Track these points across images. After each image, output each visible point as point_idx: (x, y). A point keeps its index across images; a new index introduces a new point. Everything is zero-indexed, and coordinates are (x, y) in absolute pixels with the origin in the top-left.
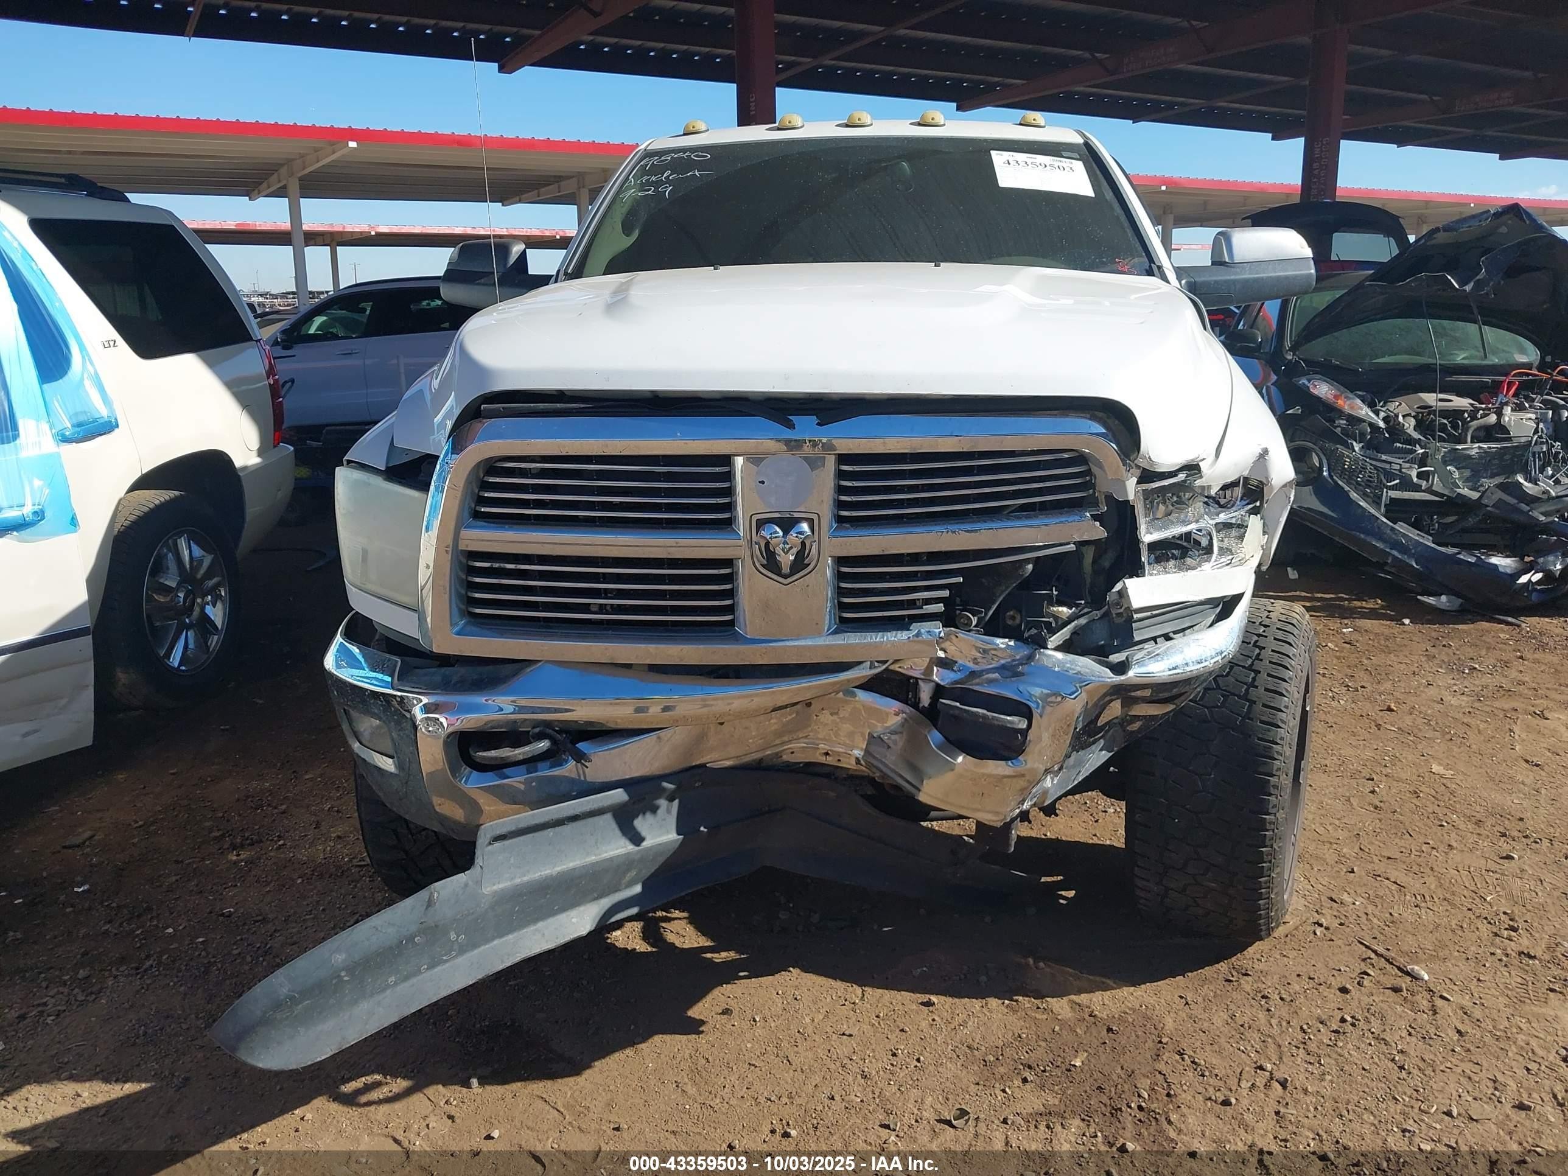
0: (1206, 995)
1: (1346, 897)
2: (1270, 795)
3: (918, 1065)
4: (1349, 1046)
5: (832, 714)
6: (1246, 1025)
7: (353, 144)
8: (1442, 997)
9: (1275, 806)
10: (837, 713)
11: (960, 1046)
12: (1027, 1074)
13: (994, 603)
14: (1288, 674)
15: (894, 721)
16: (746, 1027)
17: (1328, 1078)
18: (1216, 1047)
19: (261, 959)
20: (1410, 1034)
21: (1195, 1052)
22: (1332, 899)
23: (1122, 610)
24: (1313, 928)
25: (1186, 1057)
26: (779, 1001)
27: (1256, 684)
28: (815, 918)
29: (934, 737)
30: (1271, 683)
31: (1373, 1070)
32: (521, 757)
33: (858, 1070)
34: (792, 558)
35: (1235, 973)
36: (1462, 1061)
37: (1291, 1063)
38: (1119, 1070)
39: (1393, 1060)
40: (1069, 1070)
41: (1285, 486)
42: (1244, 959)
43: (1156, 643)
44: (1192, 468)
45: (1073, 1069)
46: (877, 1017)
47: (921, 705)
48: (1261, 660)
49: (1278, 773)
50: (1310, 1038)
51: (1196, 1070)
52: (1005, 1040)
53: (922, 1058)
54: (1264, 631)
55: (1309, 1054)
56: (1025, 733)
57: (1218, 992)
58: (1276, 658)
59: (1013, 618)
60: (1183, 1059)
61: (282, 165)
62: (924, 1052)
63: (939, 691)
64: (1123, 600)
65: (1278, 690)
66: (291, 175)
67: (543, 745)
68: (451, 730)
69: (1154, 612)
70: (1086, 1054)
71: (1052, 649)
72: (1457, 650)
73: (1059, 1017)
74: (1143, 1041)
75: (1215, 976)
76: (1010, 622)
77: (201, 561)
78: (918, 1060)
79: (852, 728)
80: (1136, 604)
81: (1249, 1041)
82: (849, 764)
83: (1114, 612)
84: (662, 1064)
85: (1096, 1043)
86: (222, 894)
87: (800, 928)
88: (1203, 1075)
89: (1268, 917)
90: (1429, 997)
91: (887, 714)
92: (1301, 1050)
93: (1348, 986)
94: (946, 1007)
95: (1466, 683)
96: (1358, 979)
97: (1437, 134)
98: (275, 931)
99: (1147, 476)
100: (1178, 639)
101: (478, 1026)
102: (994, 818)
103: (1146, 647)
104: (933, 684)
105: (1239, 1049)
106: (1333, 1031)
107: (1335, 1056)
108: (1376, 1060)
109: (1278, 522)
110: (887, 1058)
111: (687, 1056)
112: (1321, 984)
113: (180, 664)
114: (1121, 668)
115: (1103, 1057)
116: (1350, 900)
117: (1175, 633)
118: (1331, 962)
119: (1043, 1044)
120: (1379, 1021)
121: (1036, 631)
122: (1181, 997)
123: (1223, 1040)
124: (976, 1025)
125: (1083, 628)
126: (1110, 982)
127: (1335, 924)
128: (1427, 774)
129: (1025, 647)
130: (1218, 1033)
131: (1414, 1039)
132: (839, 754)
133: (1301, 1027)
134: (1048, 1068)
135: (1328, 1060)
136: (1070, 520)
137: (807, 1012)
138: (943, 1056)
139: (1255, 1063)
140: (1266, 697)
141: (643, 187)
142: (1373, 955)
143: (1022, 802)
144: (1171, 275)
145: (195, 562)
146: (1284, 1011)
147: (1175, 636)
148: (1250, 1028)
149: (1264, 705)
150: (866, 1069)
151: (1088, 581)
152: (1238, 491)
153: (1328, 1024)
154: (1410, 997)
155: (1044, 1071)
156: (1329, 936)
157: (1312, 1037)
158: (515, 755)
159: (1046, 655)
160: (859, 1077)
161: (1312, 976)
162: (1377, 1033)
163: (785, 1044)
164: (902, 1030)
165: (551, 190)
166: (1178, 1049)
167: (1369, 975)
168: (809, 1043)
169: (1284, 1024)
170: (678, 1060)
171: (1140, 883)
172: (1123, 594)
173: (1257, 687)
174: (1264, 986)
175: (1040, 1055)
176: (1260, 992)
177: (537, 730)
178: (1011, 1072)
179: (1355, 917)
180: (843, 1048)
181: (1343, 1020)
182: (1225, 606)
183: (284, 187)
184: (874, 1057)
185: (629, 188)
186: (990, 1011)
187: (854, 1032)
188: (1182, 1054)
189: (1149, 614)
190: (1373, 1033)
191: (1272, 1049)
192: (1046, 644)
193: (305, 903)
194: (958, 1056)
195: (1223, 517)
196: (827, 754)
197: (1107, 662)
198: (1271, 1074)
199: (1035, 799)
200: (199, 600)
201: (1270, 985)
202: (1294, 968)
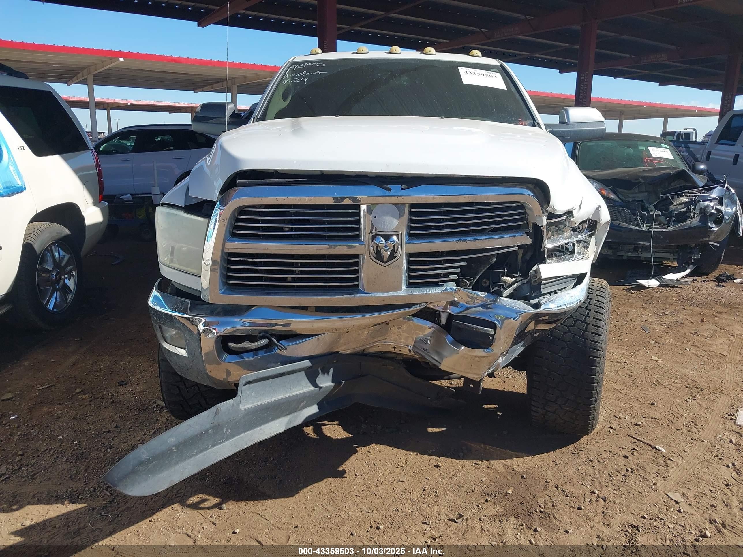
0: (564, 460)
1: (621, 415)
2: (596, 366)
3: (436, 494)
4: (631, 481)
5: (398, 328)
6: (584, 473)
7: (122, 59)
8: (669, 459)
9: (598, 372)
10: (400, 328)
11: (454, 486)
12: (487, 498)
13: (477, 276)
14: (603, 311)
15: (428, 331)
16: (352, 479)
17: (624, 496)
18: (572, 484)
19: (109, 450)
20: (657, 476)
21: (563, 486)
22: (615, 417)
23: (536, 279)
24: (608, 430)
25: (559, 488)
26: (366, 466)
27: (589, 315)
28: (379, 427)
29: (449, 339)
30: (596, 315)
31: (643, 492)
32: (254, 347)
33: (408, 498)
34: (389, 253)
35: (576, 450)
36: (682, 487)
37: (606, 490)
38: (529, 495)
39: (651, 488)
40: (506, 495)
41: (605, 223)
42: (580, 444)
43: (550, 295)
44: (570, 213)
45: (508, 495)
46: (414, 472)
47: (441, 324)
48: (591, 304)
49: (600, 356)
50: (613, 479)
51: (564, 494)
52: (475, 482)
53: (437, 491)
54: (591, 291)
55: (614, 486)
56: (493, 336)
57: (570, 459)
58: (598, 303)
59: (485, 283)
60: (558, 489)
61: (84, 68)
62: (438, 488)
63: (450, 316)
64: (537, 274)
65: (599, 318)
66: (89, 73)
67: (264, 342)
68: (219, 334)
69: (551, 280)
70: (513, 488)
71: (505, 297)
72: (656, 305)
73: (499, 471)
74: (539, 481)
75: (567, 451)
76: (484, 285)
77: (63, 258)
78: (436, 492)
79: (407, 335)
80: (544, 276)
81: (586, 481)
82: (405, 351)
83: (533, 280)
84: (314, 496)
85: (517, 483)
86: (85, 419)
87: (372, 432)
88: (568, 496)
89: (593, 424)
90: (663, 459)
91: (425, 328)
92: (610, 484)
93: (628, 455)
94: (446, 467)
95: (662, 320)
96: (631, 452)
97: (632, 73)
98: (115, 437)
99: (551, 216)
100: (560, 294)
101: (222, 480)
102: (476, 377)
103: (546, 296)
104: (447, 314)
105: (582, 484)
106: (623, 475)
107: (625, 486)
108: (644, 488)
109: (602, 240)
110: (421, 492)
111: (325, 492)
112: (615, 455)
113: (53, 308)
114: (537, 306)
115: (521, 489)
116: (623, 417)
117: (559, 290)
118: (618, 445)
119: (493, 484)
120: (643, 471)
121: (497, 288)
122: (553, 461)
123: (574, 480)
124: (460, 476)
125: (518, 287)
126: (521, 454)
127: (618, 427)
128: (650, 360)
129: (492, 296)
130: (572, 477)
131: (659, 478)
132: (400, 347)
133: (609, 474)
134: (497, 495)
135: (622, 488)
136: (516, 235)
137: (380, 471)
138: (447, 490)
139: (590, 490)
140: (594, 322)
141: (292, 78)
142: (637, 441)
143: (489, 369)
144: (543, 127)
145: (61, 258)
146: (600, 467)
147: (559, 292)
148: (586, 475)
149: (593, 325)
150: (412, 497)
151: (520, 266)
152: (586, 225)
153: (621, 472)
154: (655, 460)
155: (495, 496)
156: (616, 433)
157: (614, 478)
158: (252, 346)
159: (502, 300)
160: (409, 500)
161: (611, 451)
162: (643, 476)
163: (372, 486)
164: (427, 479)
165: (216, 86)
166: (555, 485)
167: (636, 450)
168: (383, 485)
169: (601, 473)
170: (322, 494)
171: (534, 409)
172: (537, 272)
173: (590, 317)
174: (590, 456)
175: (492, 489)
176: (589, 458)
177: (261, 334)
178: (480, 497)
179: (626, 424)
180: (400, 487)
181: (627, 470)
182: (579, 279)
183: (86, 79)
184: (415, 491)
185: (286, 79)
186: (466, 469)
187: (404, 480)
188: (557, 487)
189: (548, 281)
190: (641, 476)
191: (597, 484)
192: (502, 295)
193: (128, 423)
194: (454, 490)
195: (579, 237)
196: (395, 347)
197: (529, 303)
198: (598, 495)
199: (494, 368)
200: (63, 277)
201: (593, 455)
202: (602, 448)
